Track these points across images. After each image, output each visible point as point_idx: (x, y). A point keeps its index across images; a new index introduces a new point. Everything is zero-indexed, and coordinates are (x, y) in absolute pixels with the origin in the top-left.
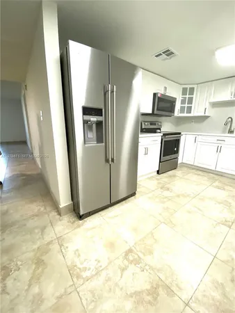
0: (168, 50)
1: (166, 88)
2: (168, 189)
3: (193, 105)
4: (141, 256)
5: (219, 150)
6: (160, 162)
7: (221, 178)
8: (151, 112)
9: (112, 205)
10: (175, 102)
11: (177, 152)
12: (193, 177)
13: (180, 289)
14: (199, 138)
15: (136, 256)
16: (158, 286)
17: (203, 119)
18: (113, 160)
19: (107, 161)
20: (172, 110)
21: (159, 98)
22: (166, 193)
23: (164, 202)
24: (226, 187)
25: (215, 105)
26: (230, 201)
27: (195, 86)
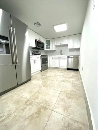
0: (38, 23)
1: (40, 39)
2: (45, 75)
3: (50, 46)
4: (33, 101)
5: (59, 61)
6: (41, 66)
7: (61, 70)
8: (35, 47)
9: (18, 86)
10: (44, 44)
11: (47, 63)
12: (53, 71)
13: (50, 106)
14: (54, 57)
15: (31, 102)
16: (40, 109)
17: (54, 51)
18: (16, 63)
19: (13, 63)
20: (43, 47)
21: (38, 42)
22: (44, 77)
23: (43, 80)
24: (63, 72)
25: (57, 46)
26: (64, 75)
27: (50, 40)
